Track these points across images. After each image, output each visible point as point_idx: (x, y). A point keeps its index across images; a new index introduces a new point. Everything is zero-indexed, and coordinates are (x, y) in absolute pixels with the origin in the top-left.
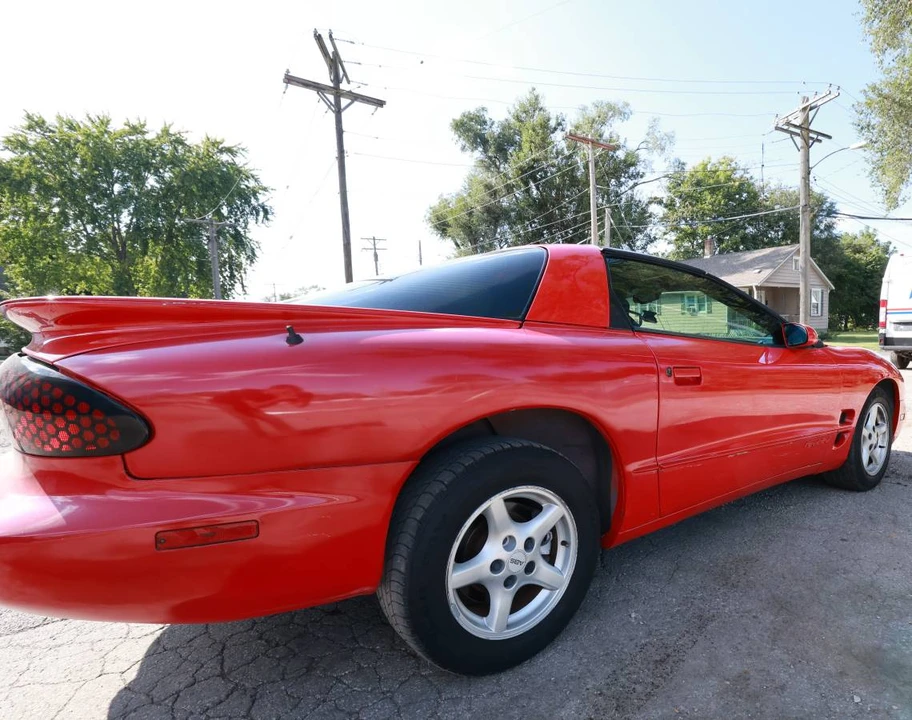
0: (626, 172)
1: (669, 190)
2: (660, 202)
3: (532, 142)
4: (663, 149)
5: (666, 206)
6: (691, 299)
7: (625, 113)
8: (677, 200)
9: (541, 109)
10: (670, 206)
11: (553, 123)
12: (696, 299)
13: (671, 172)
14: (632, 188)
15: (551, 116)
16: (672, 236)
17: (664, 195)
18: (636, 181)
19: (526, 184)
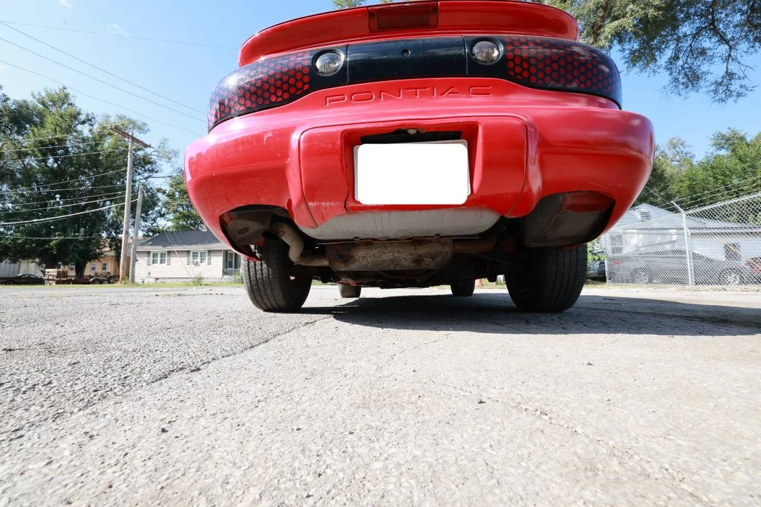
0: (143, 167)
1: (172, 186)
2: (164, 192)
3: (57, 125)
4: (170, 159)
5: (168, 196)
6: (195, 255)
7: (143, 130)
8: (177, 193)
9: (71, 104)
10: (171, 196)
11: (82, 117)
12: (199, 254)
13: (174, 174)
14: (146, 178)
15: (82, 112)
16: (171, 216)
17: (167, 188)
18: (151, 174)
19: (44, 155)
